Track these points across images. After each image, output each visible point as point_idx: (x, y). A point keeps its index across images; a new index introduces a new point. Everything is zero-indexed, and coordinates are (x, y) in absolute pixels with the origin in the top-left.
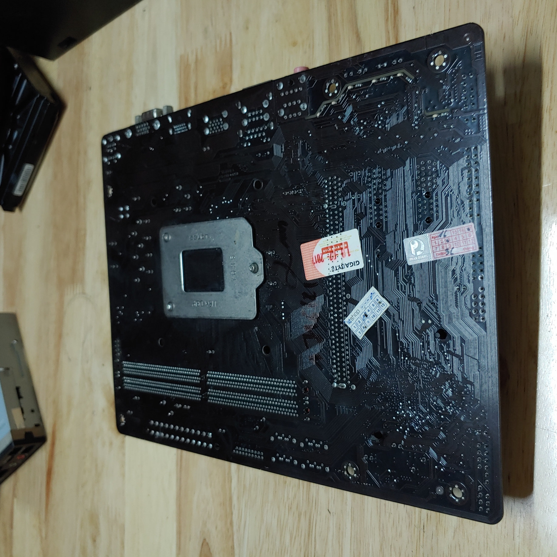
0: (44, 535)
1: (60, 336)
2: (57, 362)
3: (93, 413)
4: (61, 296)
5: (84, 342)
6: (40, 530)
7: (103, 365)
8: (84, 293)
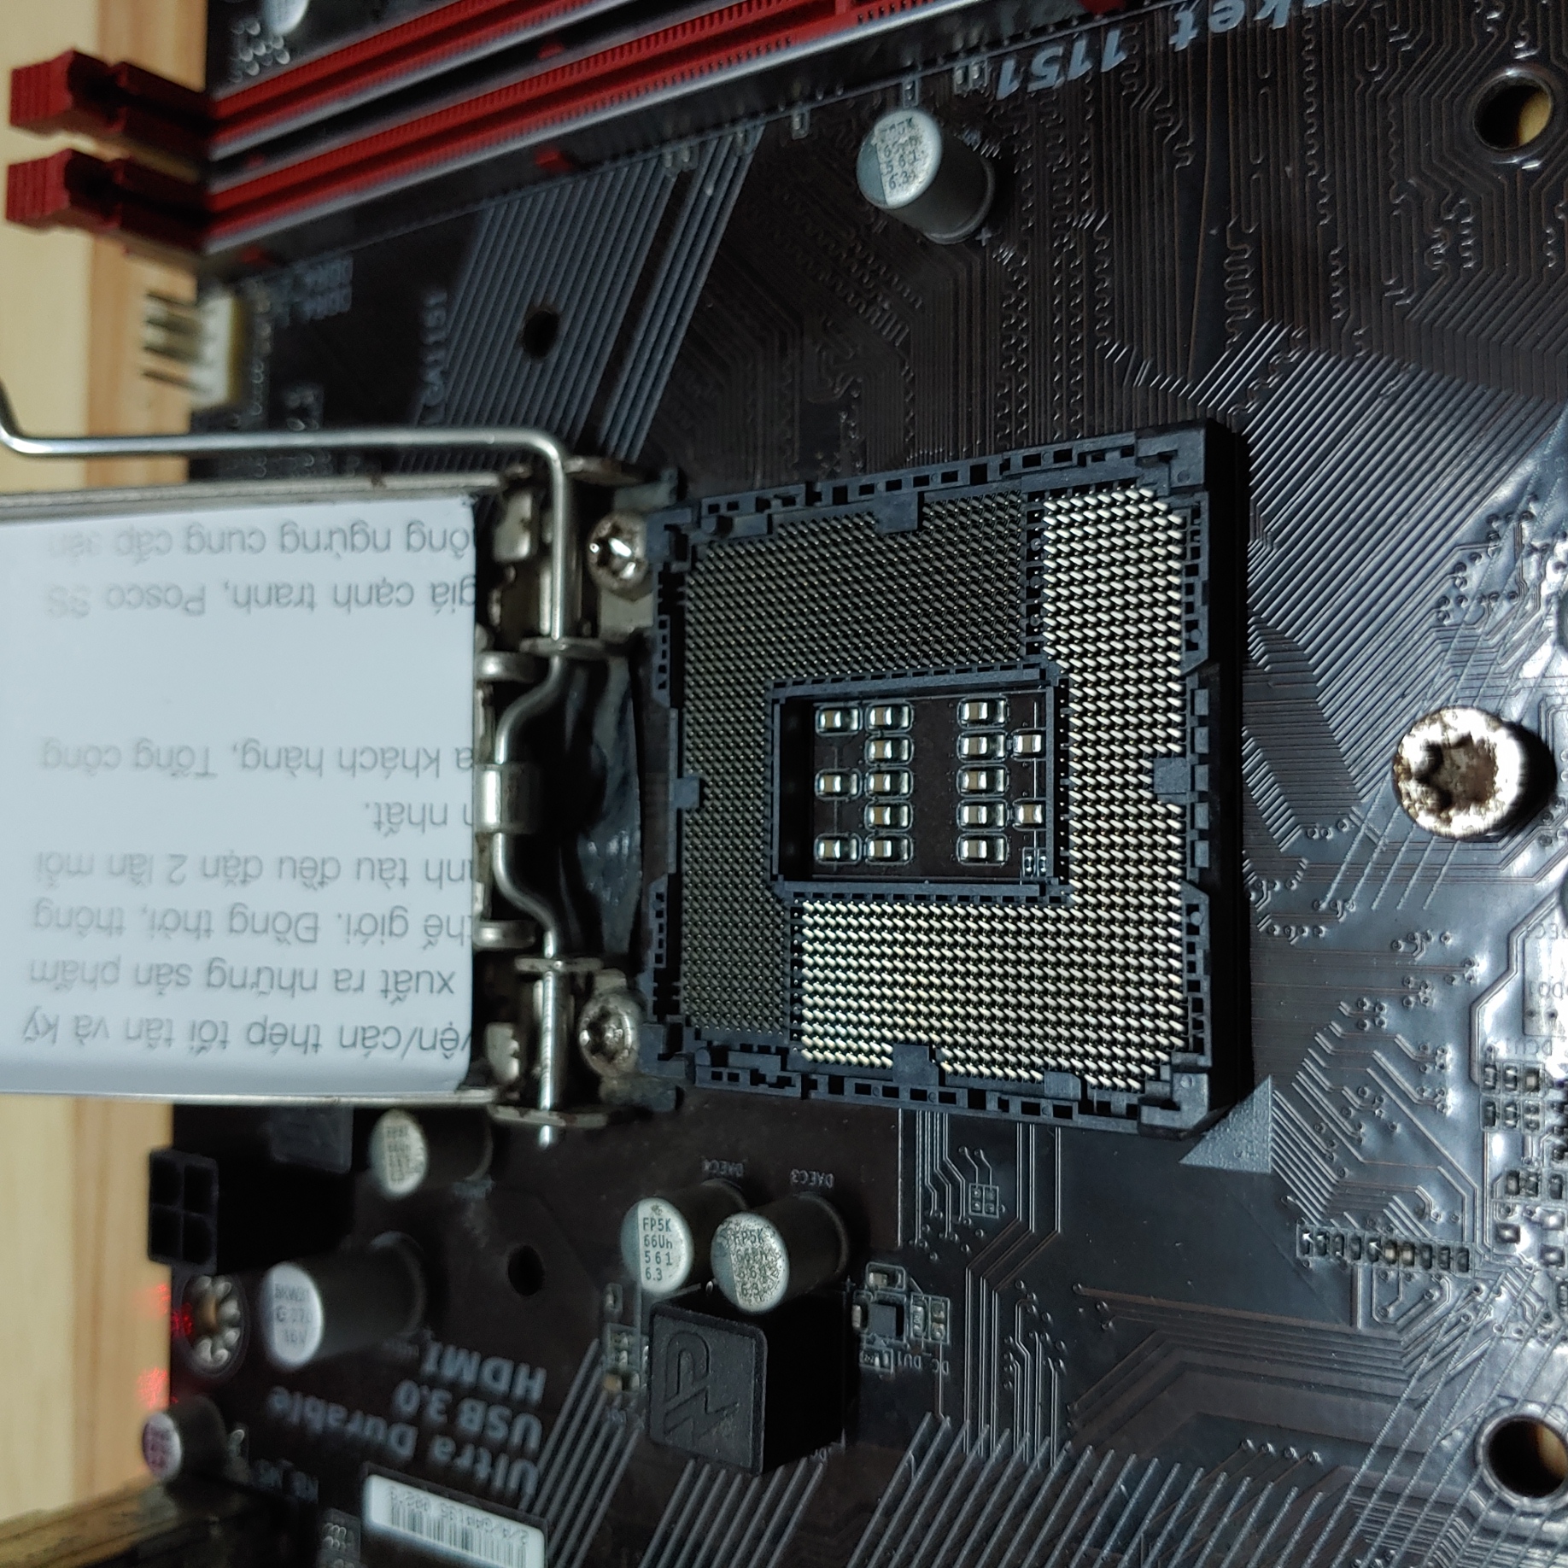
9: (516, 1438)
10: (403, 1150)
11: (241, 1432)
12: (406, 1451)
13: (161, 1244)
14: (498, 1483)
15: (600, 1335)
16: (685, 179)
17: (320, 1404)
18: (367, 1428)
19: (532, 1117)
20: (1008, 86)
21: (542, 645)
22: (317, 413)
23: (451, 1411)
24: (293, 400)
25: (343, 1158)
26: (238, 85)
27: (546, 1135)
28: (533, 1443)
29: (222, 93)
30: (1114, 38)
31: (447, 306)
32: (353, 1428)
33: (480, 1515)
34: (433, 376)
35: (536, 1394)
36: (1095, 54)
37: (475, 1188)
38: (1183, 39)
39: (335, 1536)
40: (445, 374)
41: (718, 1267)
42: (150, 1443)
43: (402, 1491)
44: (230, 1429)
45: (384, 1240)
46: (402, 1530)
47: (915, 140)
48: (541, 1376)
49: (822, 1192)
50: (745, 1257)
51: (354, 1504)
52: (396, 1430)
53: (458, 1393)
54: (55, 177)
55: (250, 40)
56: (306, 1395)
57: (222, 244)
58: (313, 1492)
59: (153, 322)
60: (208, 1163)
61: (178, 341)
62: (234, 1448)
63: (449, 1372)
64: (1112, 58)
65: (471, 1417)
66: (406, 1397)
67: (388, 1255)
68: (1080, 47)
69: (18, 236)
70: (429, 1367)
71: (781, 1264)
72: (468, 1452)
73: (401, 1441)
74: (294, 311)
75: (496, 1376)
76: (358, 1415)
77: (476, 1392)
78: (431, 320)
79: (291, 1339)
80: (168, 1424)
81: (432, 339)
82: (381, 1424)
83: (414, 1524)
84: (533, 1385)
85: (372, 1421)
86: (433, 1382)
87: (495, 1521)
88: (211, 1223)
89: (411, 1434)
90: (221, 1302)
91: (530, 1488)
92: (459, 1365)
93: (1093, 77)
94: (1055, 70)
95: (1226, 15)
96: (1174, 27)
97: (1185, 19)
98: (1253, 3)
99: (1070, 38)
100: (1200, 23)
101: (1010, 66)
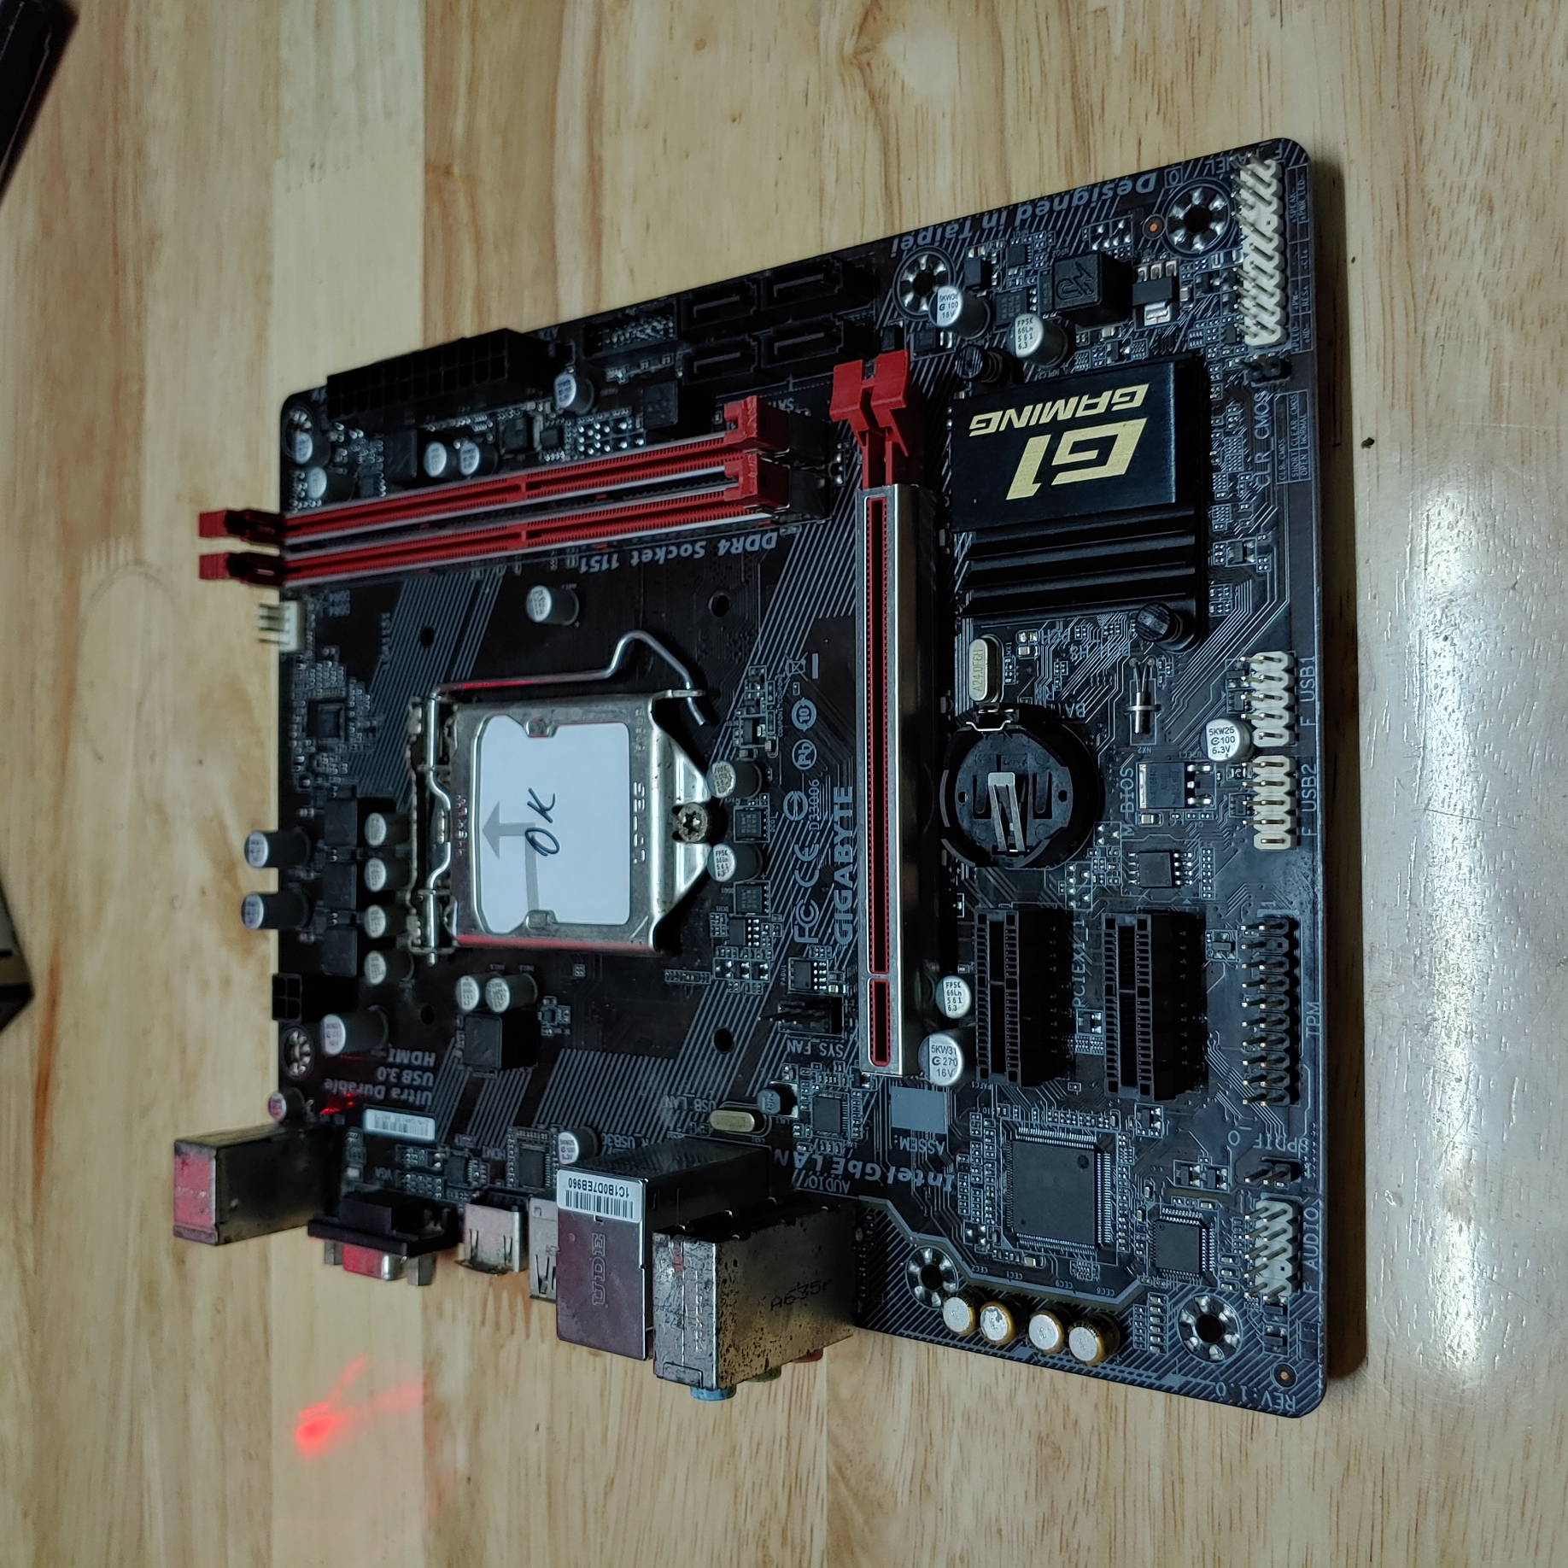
0: (29, 1261)
1: (68, 693)
2: (63, 765)
3: (172, 902)
4: (72, 580)
5: (140, 705)
6: (20, 1250)
7: (201, 762)
8: (139, 562)
9: (424, 1083)
10: (376, 966)
11: (311, 1102)
12: (381, 1097)
13: (278, 1012)
14: (418, 1103)
15: (455, 1035)
16: (479, 583)
17: (345, 1083)
18: (366, 1089)
19: (426, 950)
20: (584, 569)
21: (426, 768)
22: (337, 657)
23: (399, 1077)
24: (326, 652)
25: (354, 971)
26: (295, 513)
27: (433, 960)
28: (430, 1084)
29: (289, 516)
30: (615, 557)
31: (390, 619)
32: (360, 1091)
33: (410, 1117)
34: (385, 648)
35: (432, 1064)
36: (609, 561)
37: (408, 983)
38: (635, 561)
39: (352, 1137)
40: (390, 648)
41: (487, 998)
42: (272, 1106)
43: (380, 1114)
44: (306, 1100)
45: (373, 1008)
46: (380, 1130)
47: (543, 599)
48: (433, 1055)
49: (530, 973)
50: (495, 993)
51: (359, 1122)
52: (378, 1088)
53: (402, 1067)
54: (222, 562)
55: (301, 480)
56: (339, 1080)
57: (291, 584)
58: (343, 1121)
59: (262, 617)
60: (297, 977)
61: (274, 625)
62: (309, 1108)
63: (398, 1060)
64: (615, 565)
65: (407, 1077)
66: (381, 1074)
67: (374, 1013)
68: (606, 557)
69: (204, 583)
70: (391, 1060)
71: (508, 994)
72: (406, 1091)
73: (379, 1093)
74: (325, 611)
75: (416, 1059)
76: (361, 1085)
77: (410, 1067)
78: (384, 624)
79: (332, 1044)
80: (280, 1096)
81: (384, 633)
82: (370, 1086)
83: (385, 1126)
84: (430, 1060)
85: (367, 1086)
86: (392, 1066)
87: (416, 1118)
88: (300, 1001)
89: (383, 1088)
90: (302, 1045)
91: (429, 1103)
92: (402, 1057)
93: (609, 569)
94: (597, 566)
95: (647, 556)
96: (632, 557)
97: (636, 554)
98: (655, 554)
99: (602, 555)
100: (640, 557)
101: (584, 561)
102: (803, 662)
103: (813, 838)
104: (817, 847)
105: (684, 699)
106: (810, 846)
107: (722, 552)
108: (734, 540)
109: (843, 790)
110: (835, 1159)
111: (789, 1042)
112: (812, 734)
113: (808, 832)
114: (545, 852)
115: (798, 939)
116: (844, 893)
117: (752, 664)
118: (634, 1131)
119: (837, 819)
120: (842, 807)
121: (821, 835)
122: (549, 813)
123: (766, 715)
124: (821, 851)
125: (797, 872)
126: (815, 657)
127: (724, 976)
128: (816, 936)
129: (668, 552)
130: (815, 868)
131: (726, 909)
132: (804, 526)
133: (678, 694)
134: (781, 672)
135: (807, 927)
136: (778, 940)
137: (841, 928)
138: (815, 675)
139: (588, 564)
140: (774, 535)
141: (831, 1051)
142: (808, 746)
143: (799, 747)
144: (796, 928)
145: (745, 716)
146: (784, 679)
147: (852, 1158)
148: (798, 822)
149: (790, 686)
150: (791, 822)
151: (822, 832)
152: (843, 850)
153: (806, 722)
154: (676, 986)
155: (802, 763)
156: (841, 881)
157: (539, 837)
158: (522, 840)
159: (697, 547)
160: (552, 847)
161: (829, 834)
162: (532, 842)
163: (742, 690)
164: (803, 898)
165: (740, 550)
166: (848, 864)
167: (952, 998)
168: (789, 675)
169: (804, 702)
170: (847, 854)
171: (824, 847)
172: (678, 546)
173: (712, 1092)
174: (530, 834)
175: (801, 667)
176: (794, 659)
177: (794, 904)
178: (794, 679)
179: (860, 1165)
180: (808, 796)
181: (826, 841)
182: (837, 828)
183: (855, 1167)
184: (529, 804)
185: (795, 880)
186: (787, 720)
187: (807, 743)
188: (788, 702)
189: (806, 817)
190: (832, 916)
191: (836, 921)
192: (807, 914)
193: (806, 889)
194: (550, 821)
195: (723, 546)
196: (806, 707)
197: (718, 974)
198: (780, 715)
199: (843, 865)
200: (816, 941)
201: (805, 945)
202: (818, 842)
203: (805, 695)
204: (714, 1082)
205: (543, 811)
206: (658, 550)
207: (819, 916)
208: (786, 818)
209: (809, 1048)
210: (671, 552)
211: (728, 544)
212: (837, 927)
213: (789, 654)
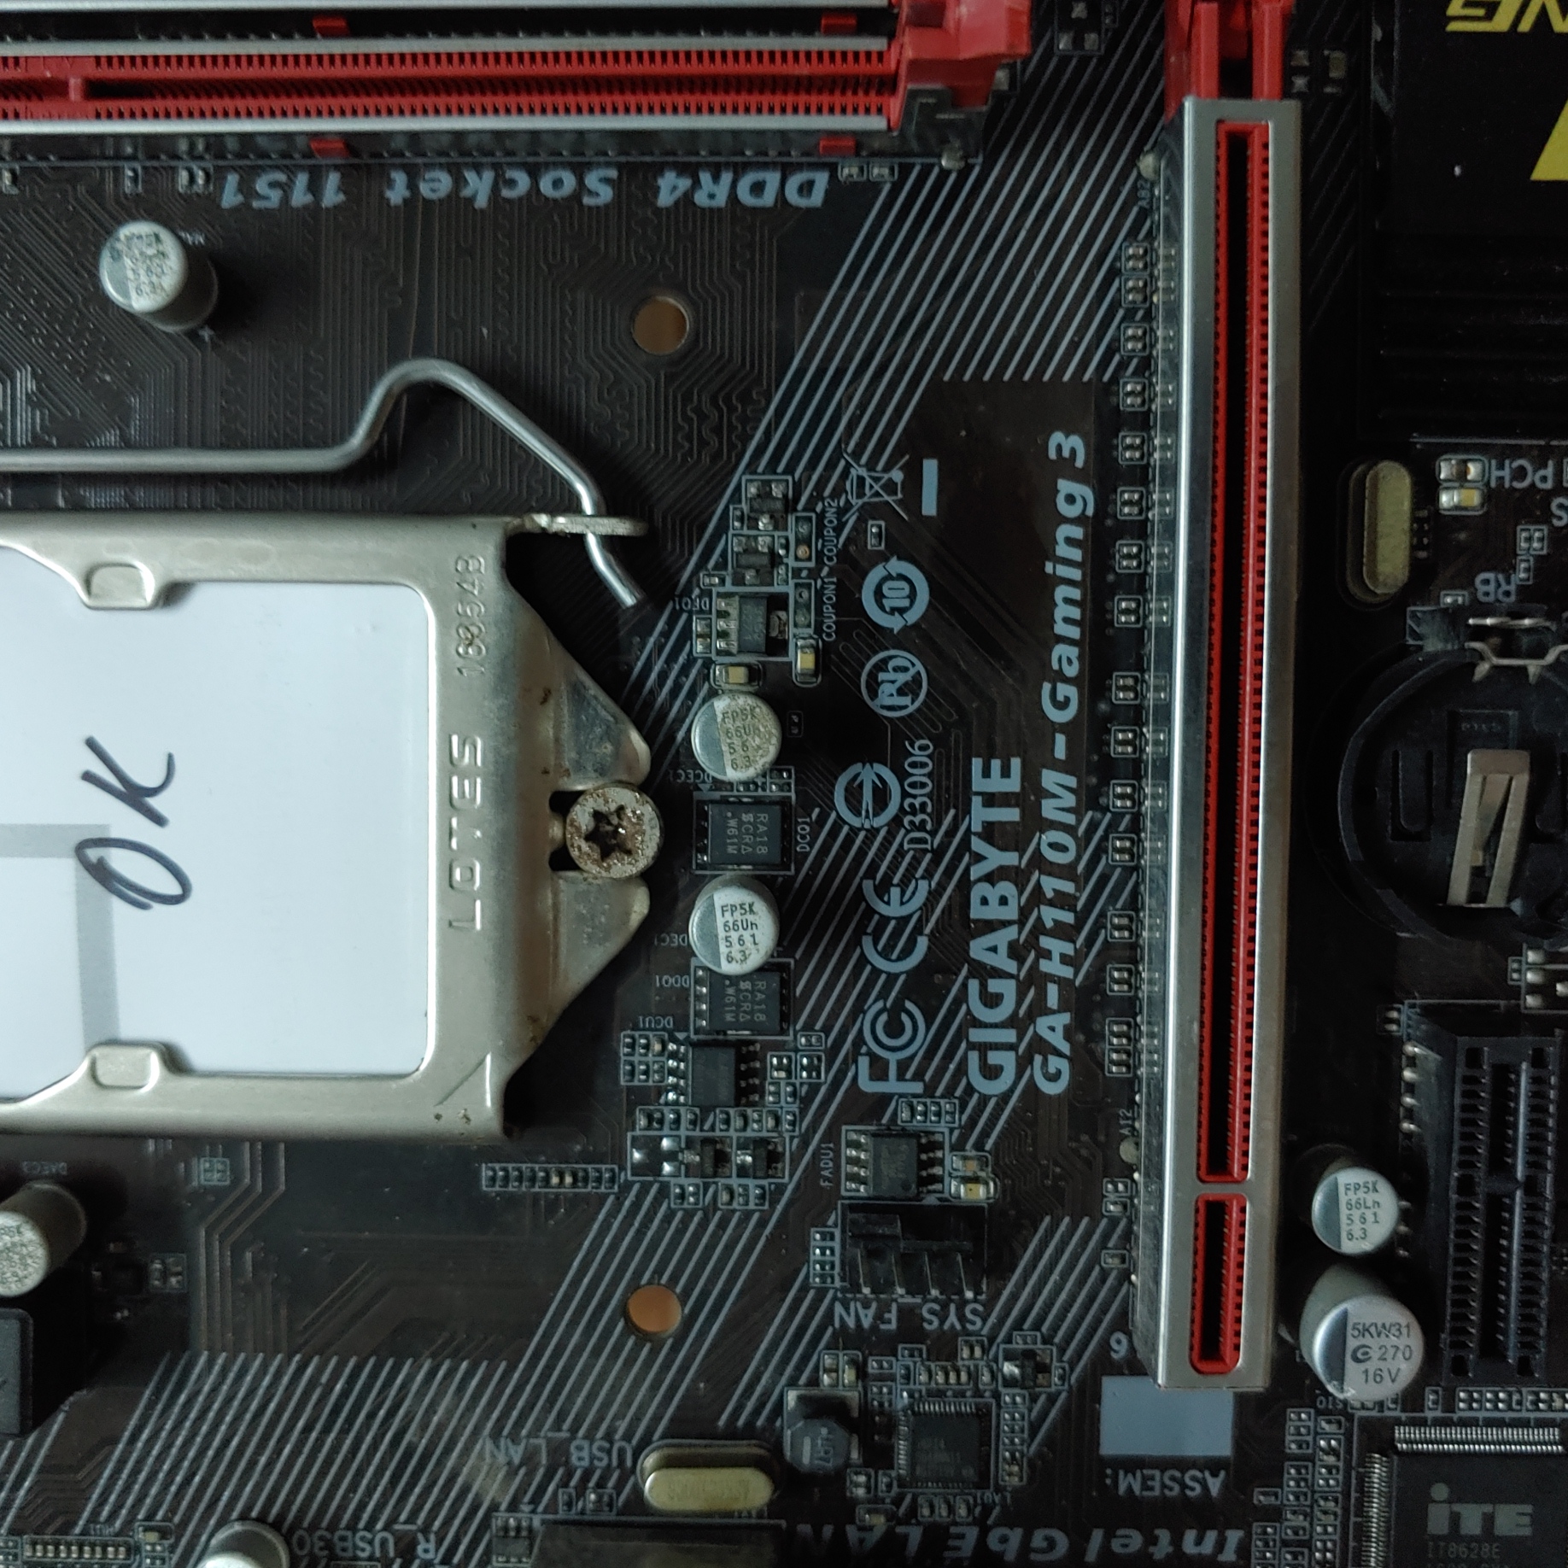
20: (231, 198)
30: (334, 176)
36: (315, 188)
38: (397, 193)
50: (4, 1251)
64: (332, 197)
68: (303, 174)
93: (314, 209)
94: (275, 196)
95: (436, 185)
96: (390, 184)
97: (399, 178)
98: (459, 181)
99: (291, 171)
100: (412, 186)
101: (232, 180)
102: (897, 475)
103: (913, 867)
104: (923, 886)
105: (580, 538)
106: (904, 885)
107: (665, 199)
108: (705, 177)
109: (996, 764)
110: (953, 1530)
111: (838, 1308)
112: (914, 638)
113: (901, 853)
114: (141, 897)
115: (867, 1085)
116: (994, 986)
117: (751, 468)
118: (393, 1520)
119: (977, 827)
120: (990, 800)
121: (936, 862)
122: (154, 802)
123: (790, 589)
124: (934, 896)
125: (867, 941)
126: (930, 468)
127: (658, 1171)
128: (919, 1076)
129: (500, 181)
130: (918, 930)
131: (668, 1022)
132: (905, 170)
133: (562, 523)
134: (836, 494)
135: (893, 1059)
136: (814, 1089)
137: (983, 1059)
138: (929, 507)
139: (246, 188)
140: (821, 179)
141: (952, 1318)
142: (904, 666)
143: (882, 666)
144: (864, 1062)
145: (729, 587)
146: (842, 512)
147: (997, 1524)
148: (873, 832)
149: (860, 529)
150: (854, 831)
151: (938, 854)
152: (993, 893)
153: (902, 611)
154: (512, 1201)
155: (890, 700)
156: (990, 959)
157: (122, 862)
158: (68, 868)
159: (592, 180)
160: (167, 885)
161: (957, 857)
162: (103, 875)
163: (723, 527)
164: (883, 995)
165: (721, 200)
166: (1005, 924)
167: (1356, 1214)
168: (857, 503)
169: (896, 566)
170: (1003, 901)
171: (942, 887)
172: (534, 172)
173: (622, 1426)
174: (93, 854)
175: (890, 487)
176: (871, 466)
177: (859, 1010)
178: (867, 512)
179: (1016, 1536)
180: (901, 775)
181: (949, 873)
182: (977, 845)
183: (1004, 1540)
184: (88, 777)
185: (863, 957)
186: (848, 603)
187: (901, 658)
188: (852, 567)
189: (896, 822)
190: (961, 1034)
191: (972, 1046)
192: (894, 1029)
193: (892, 978)
194: (158, 820)
195: (670, 188)
196: (902, 577)
197: (638, 1169)
198: (830, 591)
199: (990, 926)
200: (918, 1088)
201: (885, 1099)
202: (928, 875)
203: (896, 547)
204: (627, 1403)
205: (135, 796)
206: (470, 176)
207: (923, 1039)
208: (840, 821)
209: (893, 1316)
210: (512, 183)
211: (684, 183)
212: (974, 1057)
213: (857, 455)
